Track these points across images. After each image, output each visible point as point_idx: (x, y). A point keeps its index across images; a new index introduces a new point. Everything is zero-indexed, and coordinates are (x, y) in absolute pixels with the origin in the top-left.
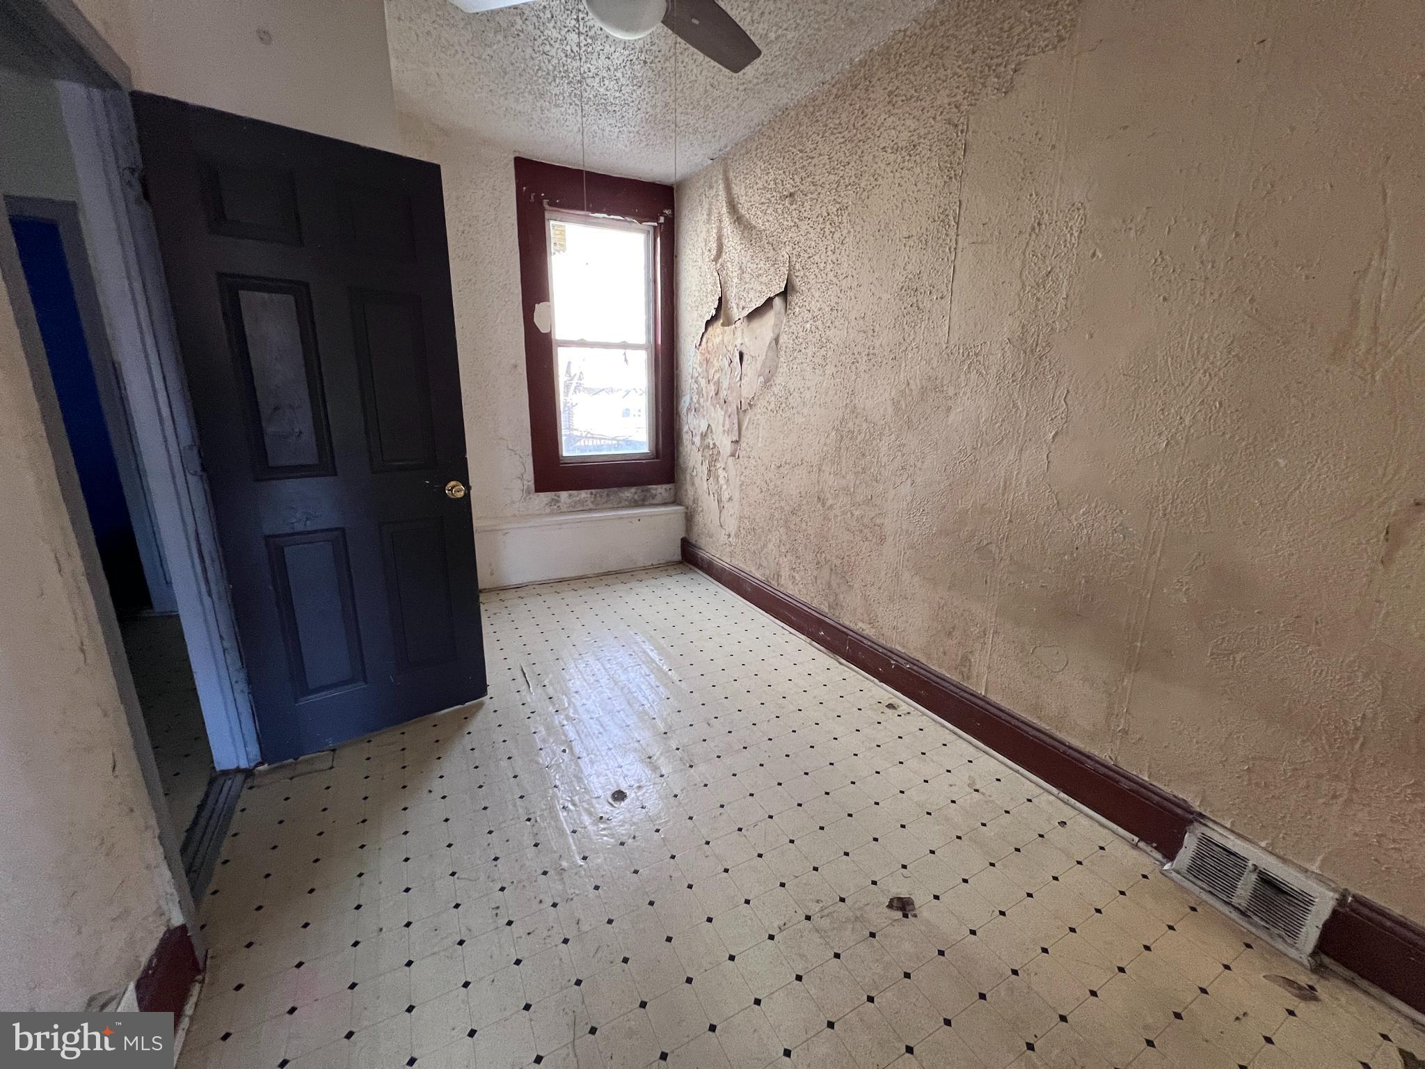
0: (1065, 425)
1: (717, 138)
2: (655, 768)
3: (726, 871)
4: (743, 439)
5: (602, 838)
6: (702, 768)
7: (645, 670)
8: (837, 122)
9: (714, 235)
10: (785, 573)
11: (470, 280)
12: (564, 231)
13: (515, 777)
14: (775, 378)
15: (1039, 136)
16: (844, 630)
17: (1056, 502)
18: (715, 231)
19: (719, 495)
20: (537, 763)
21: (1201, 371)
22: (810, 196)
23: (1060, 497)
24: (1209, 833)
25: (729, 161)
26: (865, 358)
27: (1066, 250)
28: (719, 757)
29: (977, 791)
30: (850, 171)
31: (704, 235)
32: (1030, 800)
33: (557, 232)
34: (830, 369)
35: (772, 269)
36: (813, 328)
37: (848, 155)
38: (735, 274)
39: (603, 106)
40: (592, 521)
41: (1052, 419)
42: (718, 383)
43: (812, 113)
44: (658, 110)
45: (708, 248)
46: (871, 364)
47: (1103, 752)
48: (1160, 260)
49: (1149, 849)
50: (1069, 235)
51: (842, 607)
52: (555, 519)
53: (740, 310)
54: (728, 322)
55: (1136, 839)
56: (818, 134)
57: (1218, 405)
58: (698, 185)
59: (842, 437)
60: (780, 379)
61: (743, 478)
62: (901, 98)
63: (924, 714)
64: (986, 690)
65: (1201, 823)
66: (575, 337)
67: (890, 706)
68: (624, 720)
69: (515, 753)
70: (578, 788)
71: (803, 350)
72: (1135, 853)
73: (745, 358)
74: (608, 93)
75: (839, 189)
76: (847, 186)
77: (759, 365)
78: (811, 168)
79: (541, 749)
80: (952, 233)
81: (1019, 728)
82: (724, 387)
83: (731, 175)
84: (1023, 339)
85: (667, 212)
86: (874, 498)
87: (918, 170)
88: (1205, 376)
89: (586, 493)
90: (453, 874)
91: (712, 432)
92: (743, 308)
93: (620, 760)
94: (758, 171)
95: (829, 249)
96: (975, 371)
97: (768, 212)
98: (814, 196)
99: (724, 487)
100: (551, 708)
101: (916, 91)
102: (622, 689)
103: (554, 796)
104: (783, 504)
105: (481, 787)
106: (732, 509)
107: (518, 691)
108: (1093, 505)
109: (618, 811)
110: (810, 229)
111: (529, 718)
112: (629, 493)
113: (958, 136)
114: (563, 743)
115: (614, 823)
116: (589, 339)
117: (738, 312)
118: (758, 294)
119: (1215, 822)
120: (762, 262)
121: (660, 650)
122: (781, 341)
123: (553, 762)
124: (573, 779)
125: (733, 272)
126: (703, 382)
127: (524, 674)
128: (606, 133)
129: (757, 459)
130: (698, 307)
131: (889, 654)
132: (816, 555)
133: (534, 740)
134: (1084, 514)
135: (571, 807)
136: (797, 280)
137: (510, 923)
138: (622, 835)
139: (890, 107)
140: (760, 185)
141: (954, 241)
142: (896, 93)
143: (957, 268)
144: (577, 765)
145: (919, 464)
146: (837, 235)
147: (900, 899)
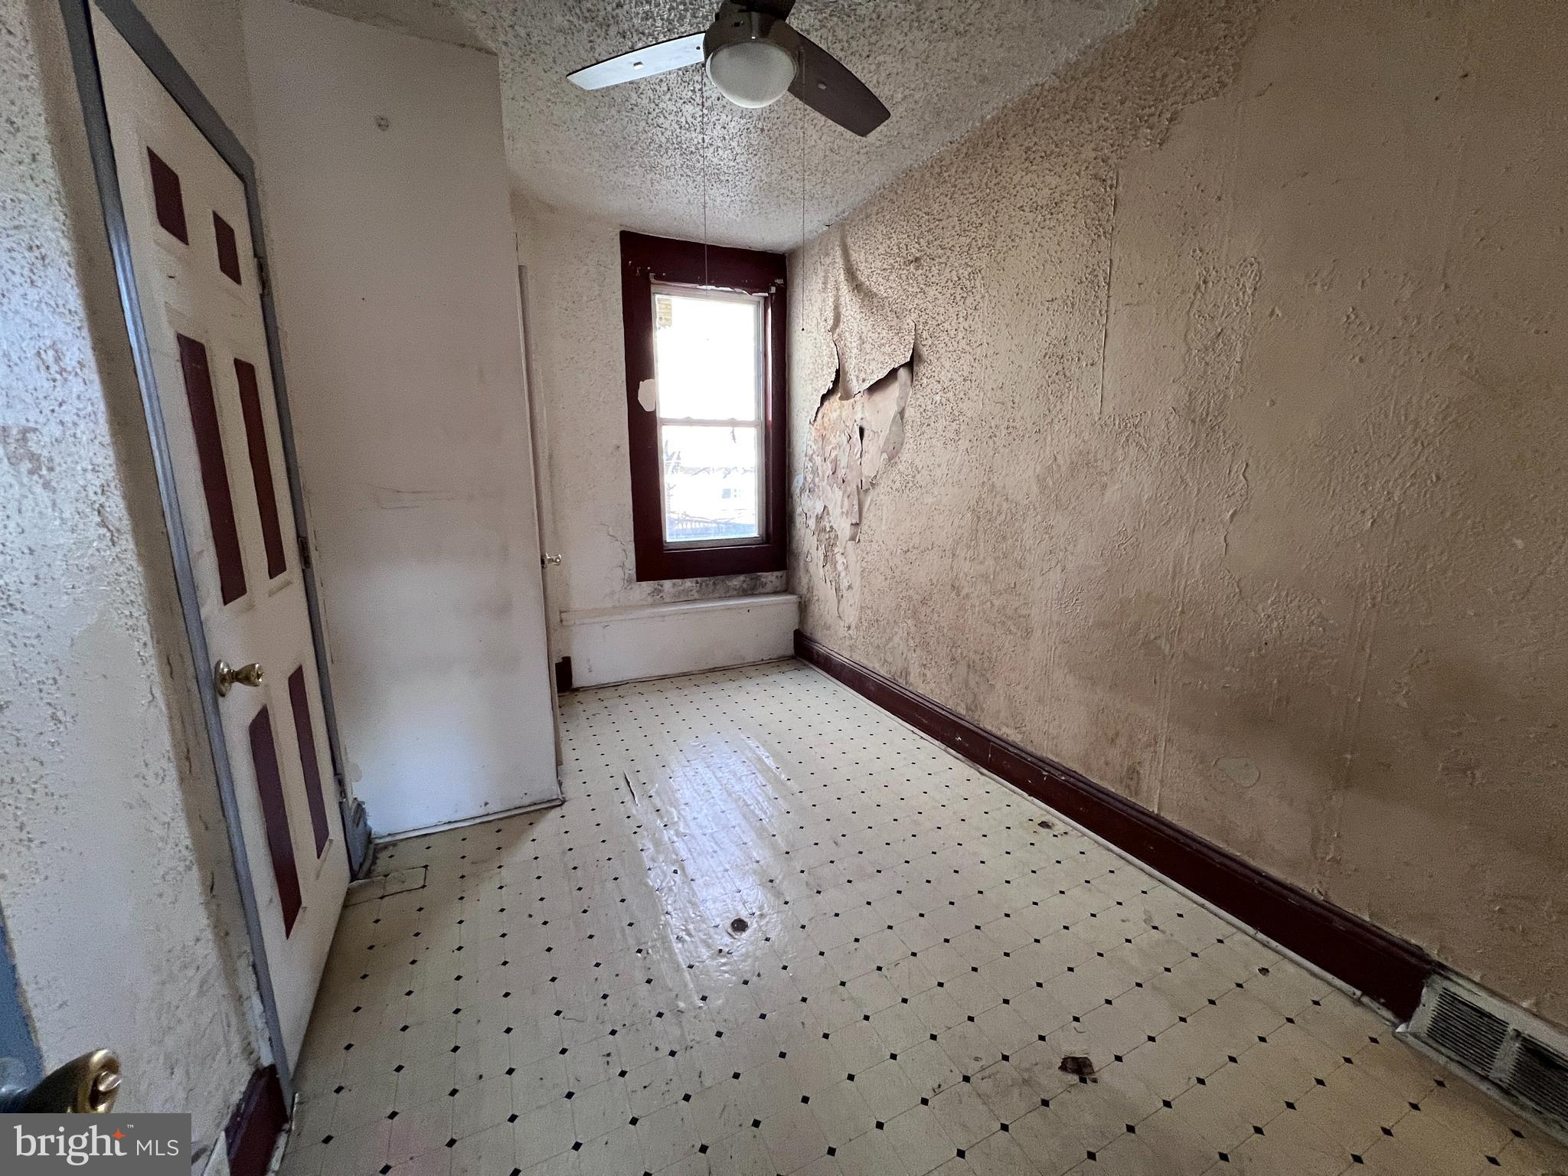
0: (1246, 503)
1: (834, 204)
2: (778, 894)
3: (867, 1018)
4: (864, 521)
5: (722, 974)
6: (830, 894)
7: (761, 780)
8: (968, 181)
9: (831, 304)
10: (915, 671)
11: (572, 359)
12: (670, 305)
13: (623, 901)
14: (900, 455)
15: (1202, 188)
16: (985, 735)
17: (1237, 590)
18: (832, 300)
19: (838, 583)
20: (646, 885)
21: (1412, 441)
22: (937, 260)
23: (1242, 584)
24: (1454, 989)
25: (848, 227)
26: (1004, 432)
27: (1238, 309)
28: (849, 881)
29: (1155, 928)
30: (984, 232)
31: (818, 304)
32: (1220, 941)
33: (663, 306)
34: (964, 444)
35: (896, 339)
36: (944, 400)
37: (980, 215)
38: (854, 344)
39: (716, 176)
40: (697, 612)
41: (1229, 496)
42: (835, 462)
43: (939, 174)
44: (773, 177)
45: (823, 319)
46: (1011, 438)
47: (1310, 884)
48: (1353, 317)
49: (1375, 1005)
50: (1241, 293)
51: (983, 710)
52: (656, 610)
53: (861, 382)
54: (847, 396)
55: (1358, 993)
56: (947, 196)
57: (1434, 479)
58: (812, 252)
59: (979, 518)
60: (905, 456)
61: (864, 564)
62: (1039, 154)
63: (1084, 835)
64: (1159, 809)
65: (1441, 975)
66: (680, 415)
67: (1044, 825)
68: (740, 838)
69: (621, 874)
70: (693, 915)
71: (932, 424)
72: (1359, 1010)
73: (866, 433)
74: (722, 163)
75: (970, 252)
76: (979, 248)
77: (881, 442)
78: (939, 231)
79: (649, 869)
80: (1103, 294)
81: (1202, 853)
82: (842, 466)
83: (849, 241)
84: (1190, 408)
85: (779, 281)
86: (1018, 585)
87: (1061, 229)
88: (1416, 445)
89: (691, 582)
90: (558, 1013)
91: (828, 514)
92: (864, 381)
93: (738, 883)
94: (879, 236)
95: (961, 315)
96: (1134, 444)
97: (891, 278)
98: (943, 260)
99: (843, 574)
100: (659, 822)
101: (1057, 146)
102: (736, 801)
103: (666, 924)
104: (911, 592)
105: (585, 911)
106: (852, 598)
107: (623, 802)
108: (1284, 594)
109: (739, 943)
110: (940, 296)
111: (635, 833)
112: (737, 581)
113: (1106, 192)
114: (673, 863)
115: (735, 956)
116: (695, 417)
117: (857, 384)
118: (880, 365)
119: (1457, 974)
120: (884, 331)
121: (775, 755)
122: (907, 415)
123: (664, 884)
124: (688, 905)
125: (852, 343)
126: (818, 460)
127: (628, 783)
128: (718, 203)
129: (881, 543)
130: (812, 380)
131: (1040, 764)
132: (951, 651)
133: (641, 859)
134: (1273, 603)
135: (687, 938)
136: (925, 349)
137: (623, 1074)
138: (745, 972)
139: (1027, 164)
140: (882, 251)
141: (1104, 302)
142: (1034, 149)
143: (1109, 331)
144: (692, 889)
145: (1070, 548)
146: (969, 300)
147: (1074, 1059)
